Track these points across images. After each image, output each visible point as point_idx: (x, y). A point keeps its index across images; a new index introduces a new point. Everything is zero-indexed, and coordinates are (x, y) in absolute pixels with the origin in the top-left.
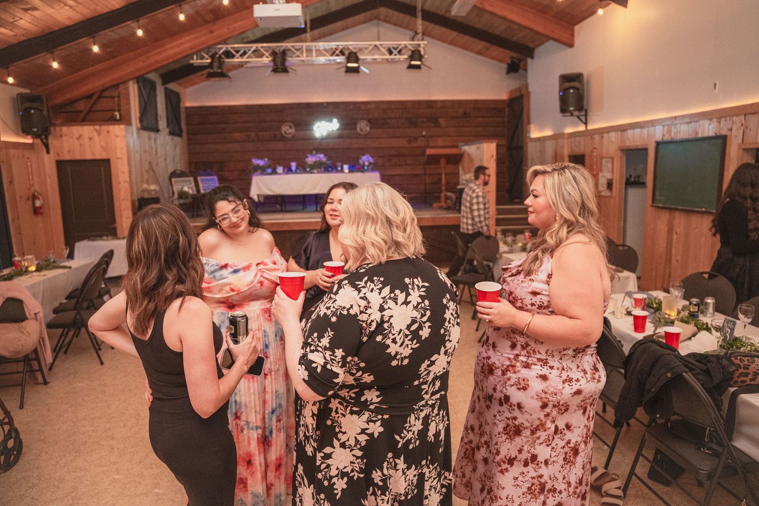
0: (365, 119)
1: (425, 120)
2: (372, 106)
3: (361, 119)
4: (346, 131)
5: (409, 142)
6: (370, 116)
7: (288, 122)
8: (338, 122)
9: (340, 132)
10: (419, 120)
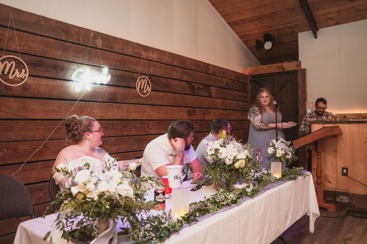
0: (145, 74)
1: (201, 86)
2: (155, 56)
3: (142, 74)
4: (121, 90)
5: (190, 114)
6: (152, 71)
7: (15, 52)
8: (109, 72)
9: (111, 89)
10: (197, 86)
